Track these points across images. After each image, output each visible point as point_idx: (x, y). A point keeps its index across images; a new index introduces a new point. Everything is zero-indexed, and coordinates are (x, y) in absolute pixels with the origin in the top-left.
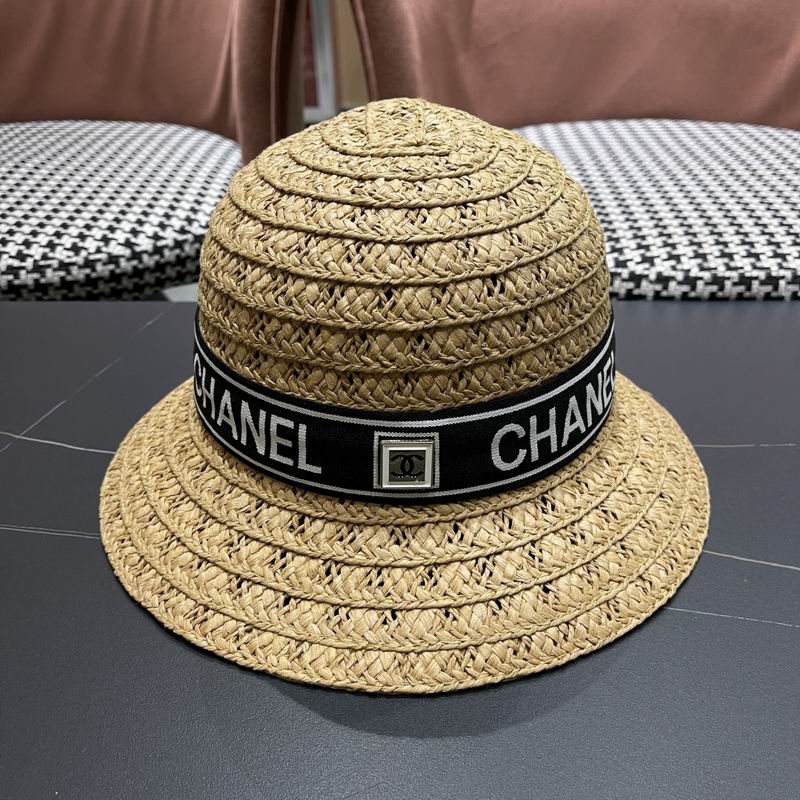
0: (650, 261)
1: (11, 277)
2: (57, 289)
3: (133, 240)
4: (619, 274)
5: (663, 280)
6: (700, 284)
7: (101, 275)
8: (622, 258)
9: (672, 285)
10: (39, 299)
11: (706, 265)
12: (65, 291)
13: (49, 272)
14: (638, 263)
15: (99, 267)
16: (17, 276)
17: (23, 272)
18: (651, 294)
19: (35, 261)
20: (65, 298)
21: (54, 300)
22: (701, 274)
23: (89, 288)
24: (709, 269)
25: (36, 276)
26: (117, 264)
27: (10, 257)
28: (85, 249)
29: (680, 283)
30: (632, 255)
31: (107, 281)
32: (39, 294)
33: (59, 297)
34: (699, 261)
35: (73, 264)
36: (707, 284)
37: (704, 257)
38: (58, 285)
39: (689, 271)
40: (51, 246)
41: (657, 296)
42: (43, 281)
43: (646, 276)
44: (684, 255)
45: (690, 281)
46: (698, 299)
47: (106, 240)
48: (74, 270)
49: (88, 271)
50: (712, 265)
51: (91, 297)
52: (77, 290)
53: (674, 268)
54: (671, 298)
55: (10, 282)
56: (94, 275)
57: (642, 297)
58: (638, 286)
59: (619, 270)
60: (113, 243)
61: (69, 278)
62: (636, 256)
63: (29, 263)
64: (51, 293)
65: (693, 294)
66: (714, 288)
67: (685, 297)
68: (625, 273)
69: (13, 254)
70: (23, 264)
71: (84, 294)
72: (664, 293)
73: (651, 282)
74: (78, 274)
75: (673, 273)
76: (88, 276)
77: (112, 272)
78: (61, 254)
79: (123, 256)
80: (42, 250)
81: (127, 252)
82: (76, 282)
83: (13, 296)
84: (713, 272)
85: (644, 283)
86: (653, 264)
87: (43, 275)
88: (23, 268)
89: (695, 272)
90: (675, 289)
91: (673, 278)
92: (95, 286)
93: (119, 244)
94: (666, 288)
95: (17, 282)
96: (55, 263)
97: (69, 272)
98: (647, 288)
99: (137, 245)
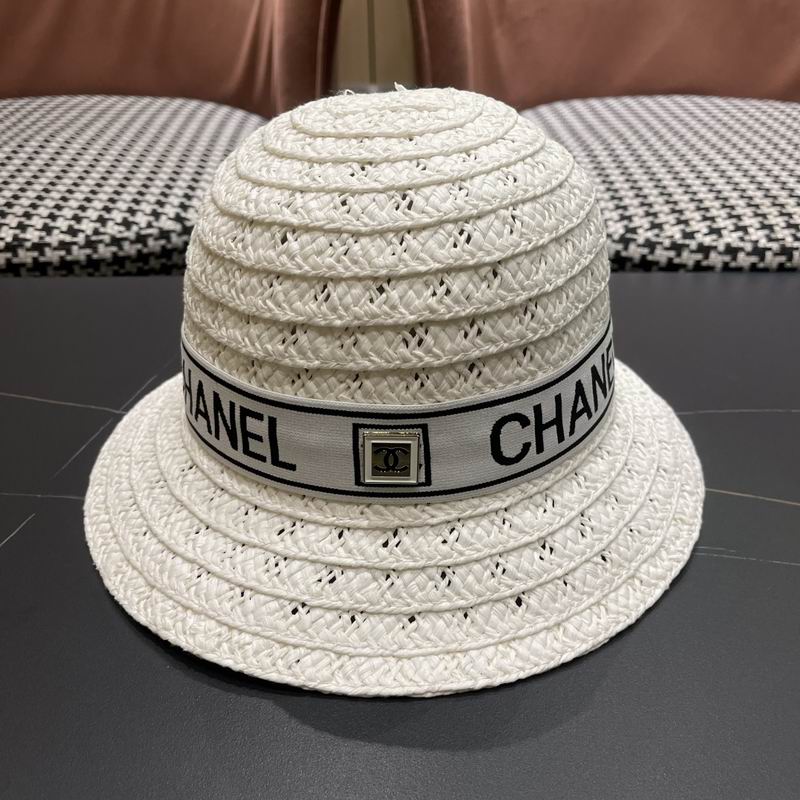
0: (717, 232)
1: (63, 253)
2: (109, 264)
3: (183, 215)
4: (688, 246)
5: (732, 251)
6: (769, 255)
7: (152, 251)
8: (688, 230)
9: (741, 256)
10: (90, 275)
11: (773, 236)
12: (116, 268)
13: (101, 248)
14: (706, 235)
15: (151, 242)
16: (69, 252)
17: (75, 248)
18: (719, 265)
19: (87, 237)
20: (116, 274)
21: (104, 275)
22: (770, 245)
23: (140, 264)
24: (777, 240)
25: (88, 251)
26: (168, 239)
27: (62, 232)
28: (136, 224)
29: (748, 254)
30: (699, 226)
31: (158, 256)
32: (90, 270)
33: (110, 273)
34: (766, 232)
35: (125, 239)
36: (776, 254)
37: (770, 227)
38: (110, 260)
39: (757, 242)
40: (102, 221)
41: (726, 267)
42: (95, 256)
43: (715, 248)
44: (751, 226)
45: (759, 252)
46: (766, 270)
47: (156, 215)
48: (126, 245)
49: (139, 246)
50: (780, 236)
51: (141, 272)
52: (129, 266)
53: (742, 239)
54: (739, 269)
55: (62, 258)
56: (145, 251)
57: (710, 268)
58: (707, 257)
59: (687, 242)
60: (163, 218)
61: (121, 254)
62: (703, 227)
63: (81, 238)
64: (103, 269)
65: (761, 265)
66: (783, 259)
67: (753, 268)
68: (693, 244)
69: (64, 229)
70: (75, 240)
71: (134, 270)
72: (733, 265)
73: (720, 253)
74: (130, 249)
75: (741, 244)
76: (139, 251)
77: (163, 247)
78: (112, 229)
79: (173, 231)
80: (93, 225)
81: (178, 227)
82: (128, 258)
83: (64, 272)
84: (781, 243)
85: (713, 255)
86: (720, 236)
87: (95, 250)
88: (75, 243)
89: (763, 243)
90: (743, 260)
91: (742, 249)
92: (146, 262)
93: (170, 219)
94: (734, 258)
95: (69, 258)
96: (107, 239)
97: (121, 248)
98: (715, 259)
99: (188, 220)
